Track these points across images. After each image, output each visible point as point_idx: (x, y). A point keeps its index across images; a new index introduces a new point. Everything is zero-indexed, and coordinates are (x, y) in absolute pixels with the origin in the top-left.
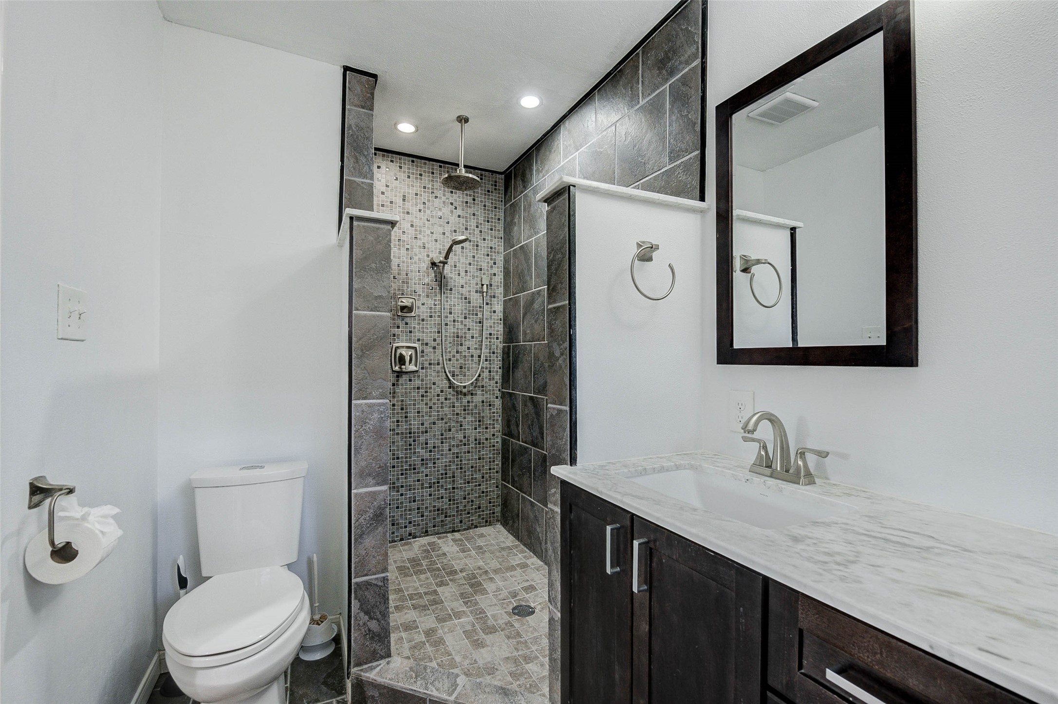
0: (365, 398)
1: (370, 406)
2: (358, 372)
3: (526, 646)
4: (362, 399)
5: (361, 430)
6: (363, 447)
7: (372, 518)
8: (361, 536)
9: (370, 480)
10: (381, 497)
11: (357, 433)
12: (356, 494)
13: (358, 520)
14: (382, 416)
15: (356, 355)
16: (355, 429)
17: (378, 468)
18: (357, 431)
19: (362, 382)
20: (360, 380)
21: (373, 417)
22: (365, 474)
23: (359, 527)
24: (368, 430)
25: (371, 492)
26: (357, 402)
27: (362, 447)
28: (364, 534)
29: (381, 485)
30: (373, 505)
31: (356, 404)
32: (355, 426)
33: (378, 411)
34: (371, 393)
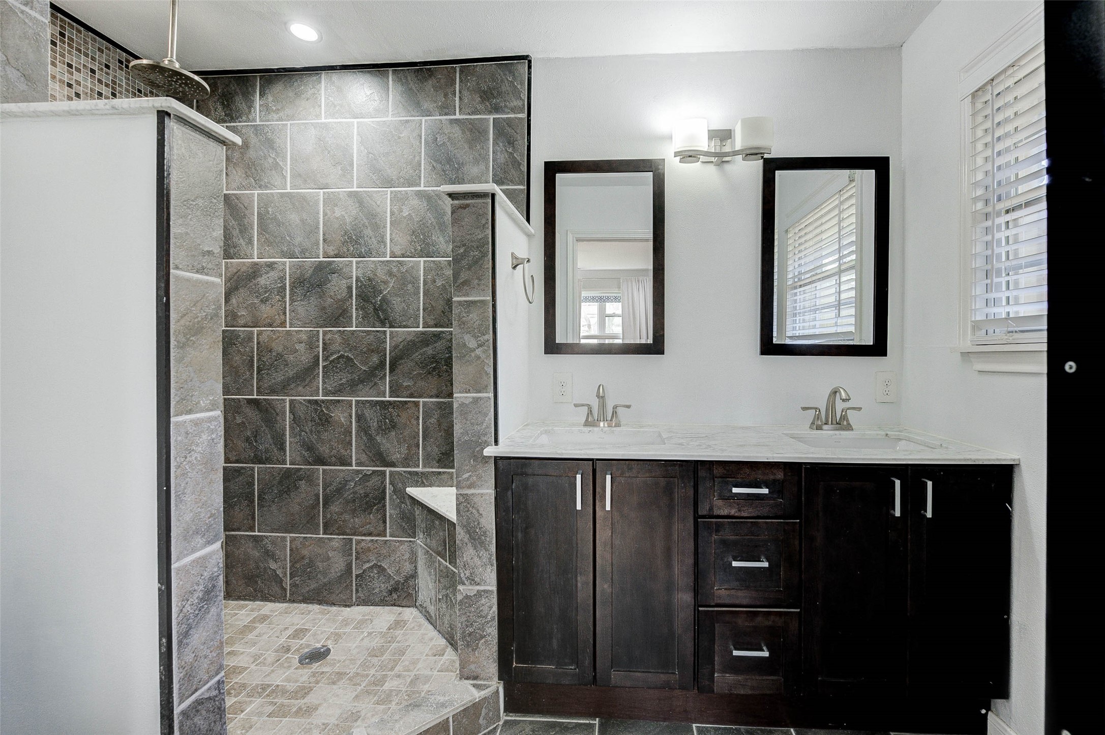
0: (190, 412)
1: (196, 423)
2: (180, 369)
3: (362, 676)
4: (186, 414)
5: (184, 463)
6: (188, 491)
7: (202, 599)
8: (186, 634)
9: (199, 540)
10: (213, 561)
11: (179, 470)
12: (178, 569)
13: (182, 610)
14: (214, 436)
15: (176, 343)
16: (176, 464)
17: (209, 518)
18: (179, 466)
19: (186, 386)
20: (182, 383)
21: (201, 440)
22: (191, 532)
23: (185, 620)
24: (195, 461)
25: (200, 558)
26: (177, 420)
27: (185, 491)
28: (190, 628)
29: (212, 544)
30: (202, 578)
31: (177, 422)
32: (176, 458)
33: (207, 430)
34: (199, 402)
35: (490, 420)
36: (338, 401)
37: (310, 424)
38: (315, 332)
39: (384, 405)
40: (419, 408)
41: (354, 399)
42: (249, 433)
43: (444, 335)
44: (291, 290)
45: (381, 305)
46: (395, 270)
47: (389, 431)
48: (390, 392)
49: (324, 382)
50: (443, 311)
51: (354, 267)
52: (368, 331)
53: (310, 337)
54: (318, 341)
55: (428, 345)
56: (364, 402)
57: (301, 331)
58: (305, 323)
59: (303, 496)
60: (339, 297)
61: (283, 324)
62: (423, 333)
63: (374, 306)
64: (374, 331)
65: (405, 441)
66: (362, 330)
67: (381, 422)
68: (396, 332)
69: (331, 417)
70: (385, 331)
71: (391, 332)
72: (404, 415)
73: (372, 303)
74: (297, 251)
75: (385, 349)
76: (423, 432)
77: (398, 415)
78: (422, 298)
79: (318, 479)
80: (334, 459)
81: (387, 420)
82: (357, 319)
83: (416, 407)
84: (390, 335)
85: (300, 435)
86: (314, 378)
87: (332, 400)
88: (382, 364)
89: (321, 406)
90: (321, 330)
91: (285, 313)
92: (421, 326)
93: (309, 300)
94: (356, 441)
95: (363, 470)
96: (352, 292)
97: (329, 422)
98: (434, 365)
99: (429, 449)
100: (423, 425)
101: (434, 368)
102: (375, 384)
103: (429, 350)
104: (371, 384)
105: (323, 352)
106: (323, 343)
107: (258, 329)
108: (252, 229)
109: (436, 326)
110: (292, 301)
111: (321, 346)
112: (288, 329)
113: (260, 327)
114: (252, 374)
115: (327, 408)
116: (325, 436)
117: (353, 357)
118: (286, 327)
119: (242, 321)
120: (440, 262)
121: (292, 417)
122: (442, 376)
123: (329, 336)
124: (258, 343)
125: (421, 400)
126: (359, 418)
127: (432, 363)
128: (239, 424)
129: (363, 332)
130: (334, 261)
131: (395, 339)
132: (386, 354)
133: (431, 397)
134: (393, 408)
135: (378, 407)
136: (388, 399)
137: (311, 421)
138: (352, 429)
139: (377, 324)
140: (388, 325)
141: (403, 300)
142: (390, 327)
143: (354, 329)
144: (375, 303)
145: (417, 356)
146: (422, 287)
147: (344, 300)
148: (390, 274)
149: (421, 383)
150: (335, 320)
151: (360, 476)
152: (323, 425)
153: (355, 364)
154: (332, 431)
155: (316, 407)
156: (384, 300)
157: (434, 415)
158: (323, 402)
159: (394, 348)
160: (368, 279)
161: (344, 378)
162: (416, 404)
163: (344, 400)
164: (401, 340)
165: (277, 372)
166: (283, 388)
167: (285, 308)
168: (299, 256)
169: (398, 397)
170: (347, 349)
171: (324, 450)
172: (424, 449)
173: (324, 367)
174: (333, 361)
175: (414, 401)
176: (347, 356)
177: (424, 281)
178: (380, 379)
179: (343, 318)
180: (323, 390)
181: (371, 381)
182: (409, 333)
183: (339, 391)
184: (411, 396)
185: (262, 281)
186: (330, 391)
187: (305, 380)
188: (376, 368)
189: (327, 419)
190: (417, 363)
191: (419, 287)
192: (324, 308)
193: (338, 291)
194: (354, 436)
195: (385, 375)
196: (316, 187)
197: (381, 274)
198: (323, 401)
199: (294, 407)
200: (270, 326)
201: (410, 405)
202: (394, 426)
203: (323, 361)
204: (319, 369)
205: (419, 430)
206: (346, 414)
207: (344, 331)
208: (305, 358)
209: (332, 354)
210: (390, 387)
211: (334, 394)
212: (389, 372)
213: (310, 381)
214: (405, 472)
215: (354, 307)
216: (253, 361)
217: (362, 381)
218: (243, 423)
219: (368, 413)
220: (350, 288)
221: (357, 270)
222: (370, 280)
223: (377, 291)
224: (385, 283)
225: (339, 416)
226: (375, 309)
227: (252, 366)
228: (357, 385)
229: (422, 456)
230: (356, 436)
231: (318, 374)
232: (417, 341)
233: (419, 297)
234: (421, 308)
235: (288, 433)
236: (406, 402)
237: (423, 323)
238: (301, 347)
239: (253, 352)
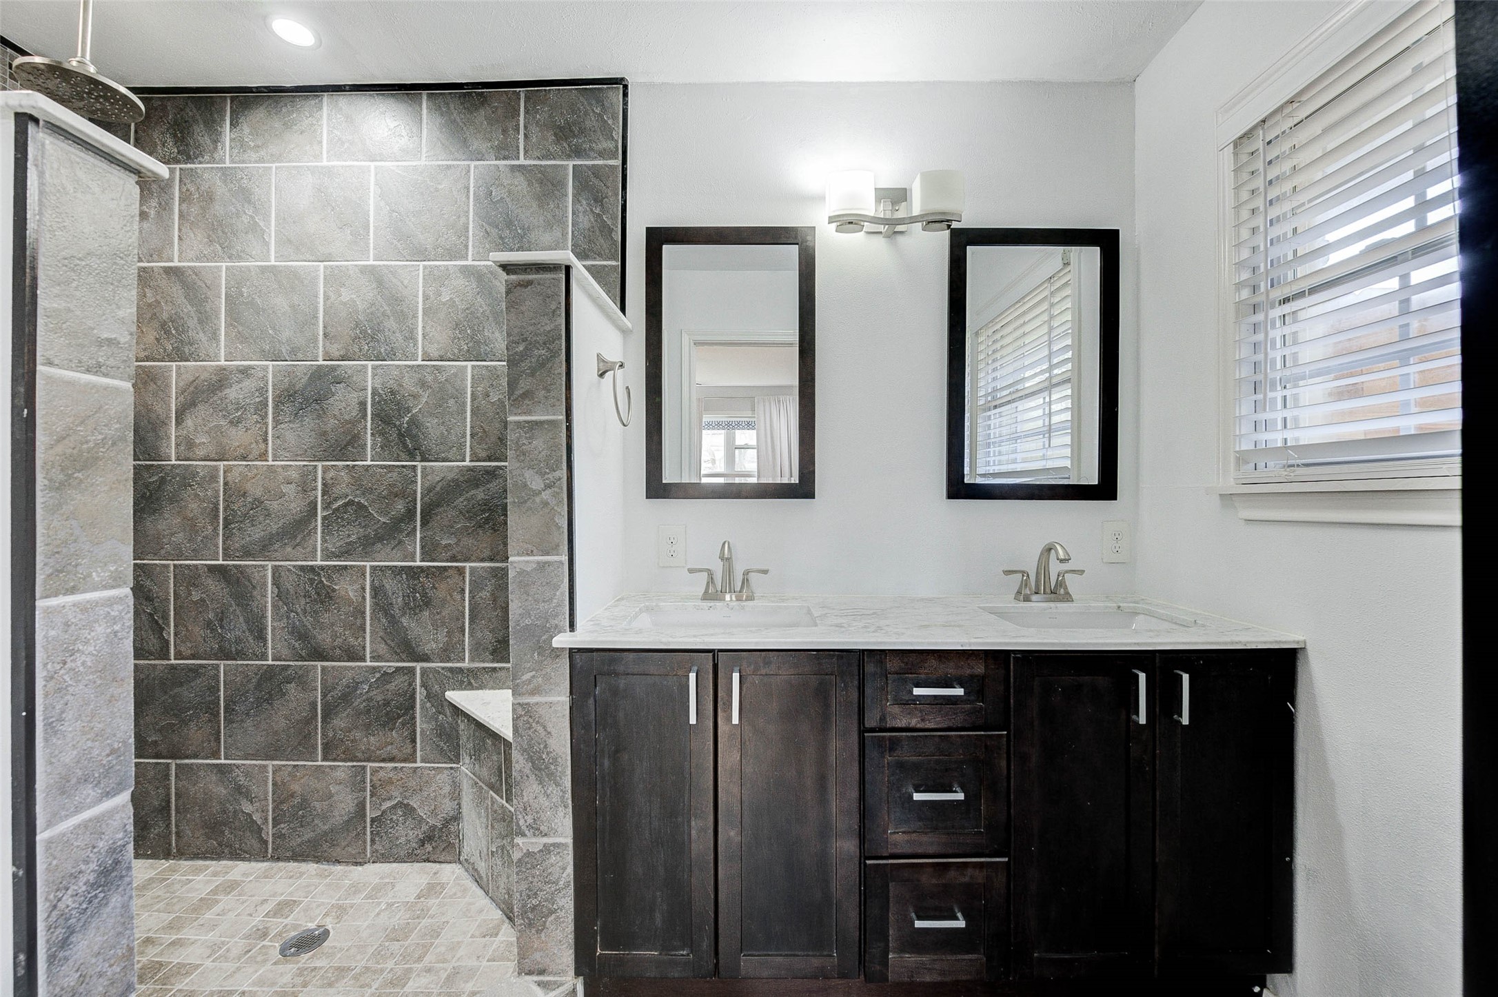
0: (73, 590)
1: (84, 608)
2: (55, 523)
3: (375, 972)
4: (65, 594)
5: (62, 672)
6: (69, 715)
7: (92, 885)
8: (64, 943)
9: (90, 792)
10: (116, 823)
11: (52, 683)
12: (49, 842)
13: (55, 907)
14: (116, 628)
15: (46, 482)
16: (45, 673)
17: (108, 755)
18: (52, 678)
19: (65, 550)
20: (58, 546)
21: (93, 634)
22: (74, 781)
23: (61, 921)
24: (81, 669)
25: (90, 820)
26: (47, 604)
27: (64, 716)
28: (72, 933)
29: (113, 796)
30: (95, 850)
31: (48, 608)
32: (45, 665)
33: (104, 618)
34: (90, 575)
35: (562, 594)
36: (346, 567)
37: (303, 602)
38: (311, 468)
39: (413, 573)
40: (464, 577)
41: (368, 564)
42: (211, 616)
43: (501, 472)
44: (276, 407)
45: (408, 430)
46: (429, 378)
47: (420, 611)
48: (422, 554)
49: (324, 541)
50: (499, 438)
51: (370, 374)
52: (390, 466)
53: (303, 475)
54: (315, 480)
55: (477, 486)
56: (384, 568)
57: (291, 466)
58: (297, 455)
59: (293, 705)
60: (347, 417)
61: (263, 456)
62: (470, 469)
63: (398, 429)
64: (398, 466)
65: (443, 624)
66: (381, 465)
67: (409, 596)
68: (431, 467)
69: (334, 590)
70: (415, 466)
71: (424, 468)
72: (443, 586)
73: (395, 426)
74: (284, 351)
75: (415, 492)
76: (470, 611)
77: (434, 587)
78: (469, 420)
79: (315, 680)
80: (338, 651)
81: (418, 595)
82: (373, 449)
83: (460, 575)
84: (422, 472)
85: (288, 618)
86: (309, 534)
87: (335, 566)
88: (411, 513)
89: (319, 575)
90: (320, 464)
91: (265, 440)
92: (468, 459)
93: (301, 421)
94: (371, 625)
95: (382, 667)
96: (365, 410)
97: (331, 598)
98: (487, 515)
99: (479, 635)
100: (470, 601)
101: (487, 520)
102: (400, 542)
103: (480, 494)
104: (394, 543)
105: (322, 496)
106: (323, 484)
107: (225, 463)
108: (218, 318)
109: (489, 459)
110: (277, 422)
111: (320, 487)
112: (270, 463)
113: (228, 460)
114: (215, 529)
115: (329, 578)
116: (326, 618)
117: (366, 504)
118: (267, 460)
119: (201, 452)
120: (495, 367)
121: (276, 591)
122: (498, 530)
123: (331, 474)
124: (226, 484)
125: (468, 565)
126: (376, 591)
127: (483, 511)
128: (196, 603)
129: (382, 467)
130: (338, 366)
131: (429, 478)
132: (416, 500)
133: (482, 560)
134: (427, 577)
135: (404, 576)
136: (418, 563)
137: (305, 596)
138: (365, 607)
139: (403, 455)
140: (419, 458)
141: (441, 421)
142: (422, 461)
143: (369, 463)
144: (400, 425)
145: (460, 502)
146: (469, 403)
147: (353, 422)
148: (423, 384)
149: (468, 541)
150: (341, 450)
151: (378, 675)
152: (322, 603)
153: (371, 514)
154: (336, 611)
155: (311, 576)
156: (414, 422)
157: (486, 586)
158: (323, 570)
159: (428, 491)
160: (390, 392)
161: (354, 533)
162: (461, 571)
163: (354, 566)
164: (438, 479)
165: (253, 526)
166: (264, 549)
167: (266, 433)
168: (287, 358)
169: (433, 560)
170: (358, 492)
171: (324, 638)
172: (471, 634)
173: (324, 518)
174: (337, 509)
175: (456, 567)
176: (359, 503)
177: (472, 394)
178: (408, 535)
179: (353, 447)
180: (322, 551)
181: (394, 538)
182: (451, 469)
183: (345, 553)
184: (453, 559)
185: (232, 393)
186: (332, 553)
187: (295, 537)
188: (401, 520)
189: (328, 593)
190: (461, 512)
191: (464, 404)
192: (325, 433)
193: (345, 408)
194: (368, 618)
195: (415, 529)
196: (313, 258)
197: (409, 384)
198: (322, 568)
199: (280, 576)
200: (244, 458)
201: (450, 572)
202: (427, 603)
203: (324, 509)
204: (316, 521)
205: (464, 607)
206: (357, 586)
207: (354, 466)
208: (296, 506)
209: (336, 500)
210: (422, 547)
211: (338, 556)
212: (421, 525)
213: (303, 538)
214: (443, 668)
215: (369, 432)
216: (217, 509)
217: (379, 539)
218: (202, 600)
219: (390, 584)
220: (363, 404)
221: (373, 379)
222: (392, 392)
223: (402, 409)
224: (415, 396)
225: (346, 588)
226: (401, 435)
227: (216, 516)
228: (373, 545)
229: (469, 646)
230: (371, 619)
231: (315, 528)
232: (462, 479)
233: (465, 418)
234: (468, 433)
235: (269, 614)
236: (445, 568)
237: (471, 455)
238: (290, 490)
239: (217, 497)
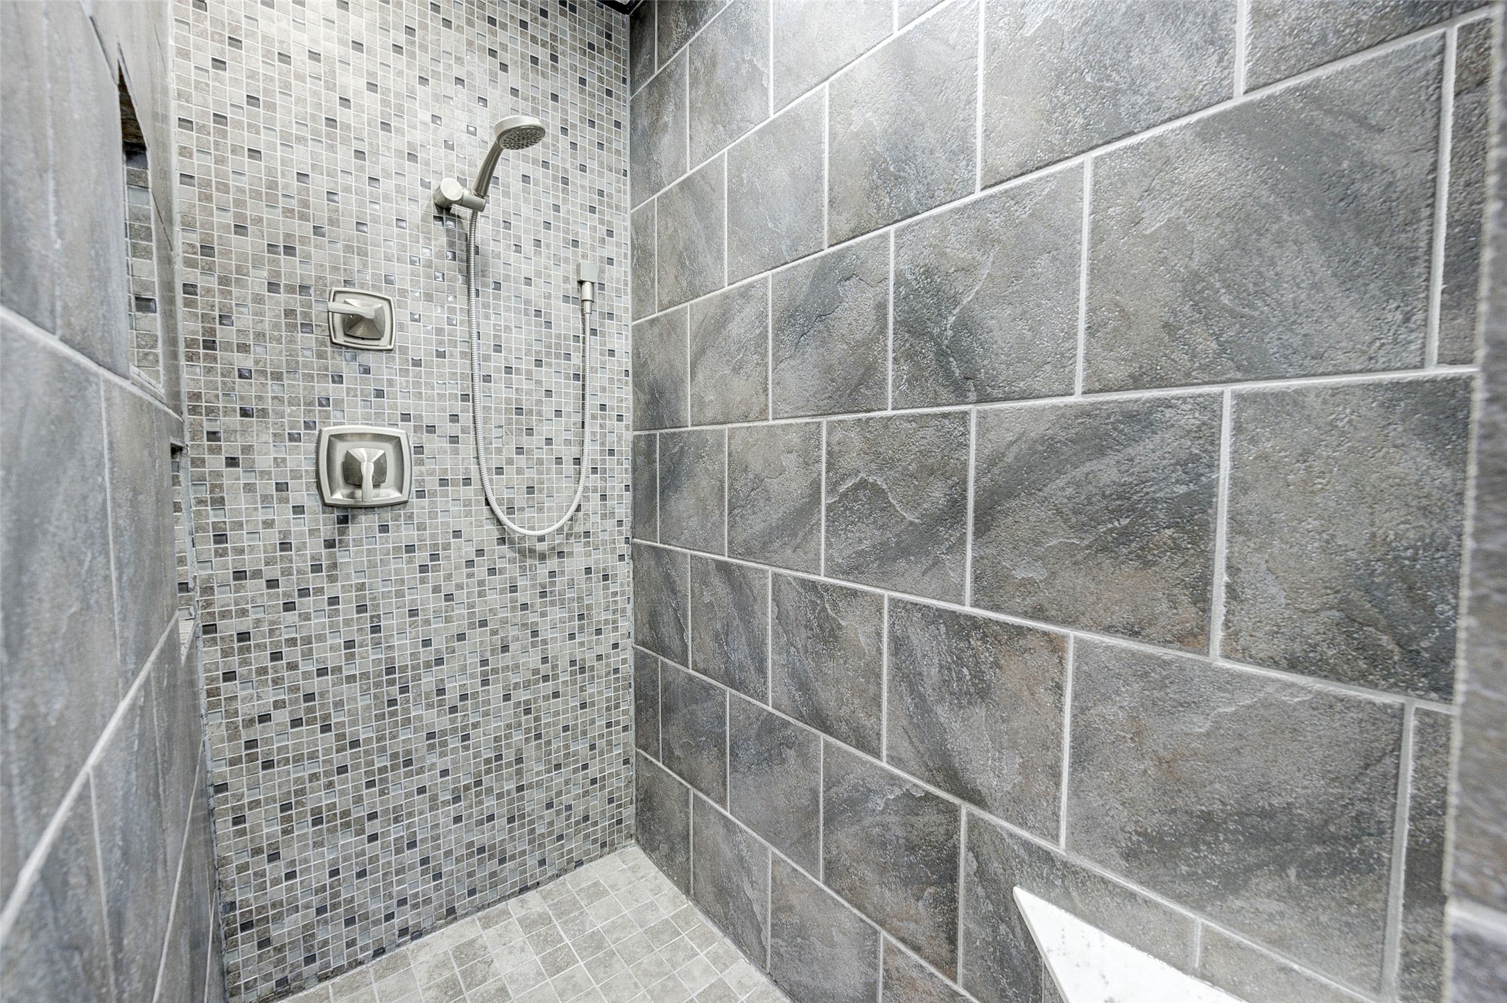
36: (855, 593)
37: (804, 633)
38: (813, 427)
39: (961, 626)
40: (1061, 658)
41: (887, 594)
42: (719, 626)
43: (1169, 413)
44: (776, 336)
45: (955, 339)
46: (996, 222)
47: (970, 703)
48: (976, 591)
49: (829, 545)
50: (1166, 326)
51: (892, 248)
52: (921, 416)
53: (806, 440)
54: (818, 447)
55: (1101, 452)
56: (909, 606)
57: (791, 425)
58: (798, 408)
59: (793, 782)
60: (859, 336)
61: (763, 415)
62: (1085, 412)
63: (936, 344)
64: (935, 416)
65: (1014, 745)
66: (907, 416)
67: (949, 669)
68: (997, 413)
69: (840, 627)
70: (966, 413)
71: (983, 416)
72: (1014, 666)
73: (932, 338)
74: (784, 248)
75: (965, 465)
76: (1074, 738)
77: (996, 664)
78: (1083, 294)
79: (816, 757)
80: (844, 727)
81: (965, 670)
82: (896, 386)
83: (1054, 651)
84: (979, 424)
85: (788, 652)
86: (811, 531)
87: (841, 588)
88: (956, 506)
89: (822, 597)
90: (824, 420)
91: (766, 390)
92: (1079, 387)
93: (803, 354)
94: (889, 702)
95: (906, 781)
96: (885, 315)
97: (836, 637)
98: (1125, 522)
99: (1094, 800)
100: (1074, 716)
101: (1125, 536)
102: (937, 562)
103: (1107, 471)
104: (927, 562)
105: (827, 472)
106: (829, 453)
107: (730, 426)
108: (722, 227)
109: (1136, 382)
110: (778, 360)
111: (824, 459)
112: (771, 422)
113: (731, 422)
114: (722, 515)
115: (834, 605)
116: (830, 667)
117: (885, 487)
118: (767, 419)
119: (710, 414)
120: (1160, 142)
121: (776, 610)
122: (1155, 563)
123: (838, 435)
124: (730, 455)
125: (1072, 633)
126: (899, 645)
127: (1117, 513)
128: (706, 605)
129: (914, 419)
130: (848, 248)
131: (992, 435)
132: (965, 482)
133: (1109, 630)
134: (984, 639)
135: (943, 629)
136: (968, 609)
137: (806, 627)
138: (880, 666)
139: (945, 394)
140: (972, 396)
141: (1019, 311)
142: (978, 402)
143: (889, 413)
144: (941, 334)
145: (1059, 488)
146: (1085, 254)
147: (868, 343)
148: (984, 239)
149: (1073, 580)
150: (850, 394)
151: (898, 792)
152: (825, 643)
153: (891, 505)
154: (841, 661)
155: (814, 598)
156: (965, 325)
157: (1117, 693)
158: (827, 591)
159: (990, 462)
160: (923, 273)
161: (866, 536)
162: (1055, 645)
163: (865, 594)
164: (1010, 437)
165: (754, 513)
166: (759, 548)
167: (766, 378)
168: (788, 259)
169: (997, 608)
170: (874, 466)
171: (827, 697)
172: (1075, 792)
173: (830, 508)
174: (844, 495)
175: (1045, 634)
176: (874, 485)
177: (1093, 231)
178: (950, 550)
179: (868, 388)
180: (827, 560)
181: (927, 554)
182: (1038, 414)
183: (853, 569)
184: (1038, 613)
185: (736, 328)
186: (838, 565)
187: (796, 535)
188: (939, 520)
189: (833, 629)
190: (1059, 512)
191: (1074, 258)
192: (829, 369)
193: (856, 320)
194: (885, 687)
195: (962, 540)
196: (815, 81)
197: (958, 250)
198: (826, 588)
199: (780, 590)
200: (746, 418)
201: (1031, 641)
202: (983, 693)
203: (828, 493)
204: (819, 511)
205: (1060, 726)
206: (869, 629)
207: (869, 419)
208: (797, 487)
209: (843, 478)
210: (977, 578)
211: (846, 573)
212: (974, 534)
213: (805, 538)
214: (1011, 835)
215: (890, 355)
216: (723, 487)
217: (904, 552)
218: (711, 603)
219: (919, 638)
220: (881, 307)
221: (897, 255)
222: (928, 273)
223: (943, 299)
224: (968, 270)
225: (853, 625)
226: (941, 354)
227: (722, 497)
228: (894, 560)
229: (1069, 814)
230: (890, 688)
231: (818, 523)
232: (1062, 435)
233: (1076, 291)
234: (1082, 325)
235: (769, 641)
236: (1020, 631)
237: (1087, 378)
238: (790, 461)
239: (722, 472)
